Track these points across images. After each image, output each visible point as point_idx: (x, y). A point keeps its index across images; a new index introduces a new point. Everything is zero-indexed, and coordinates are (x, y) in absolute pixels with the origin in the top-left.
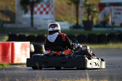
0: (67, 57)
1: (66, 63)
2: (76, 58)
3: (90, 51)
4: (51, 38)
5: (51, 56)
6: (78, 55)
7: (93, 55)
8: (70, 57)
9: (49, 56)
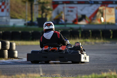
0: (64, 52)
1: (64, 57)
2: (71, 53)
3: (82, 47)
4: (48, 35)
5: (50, 51)
6: (73, 51)
7: (84, 50)
8: (66, 53)
9: (48, 52)
